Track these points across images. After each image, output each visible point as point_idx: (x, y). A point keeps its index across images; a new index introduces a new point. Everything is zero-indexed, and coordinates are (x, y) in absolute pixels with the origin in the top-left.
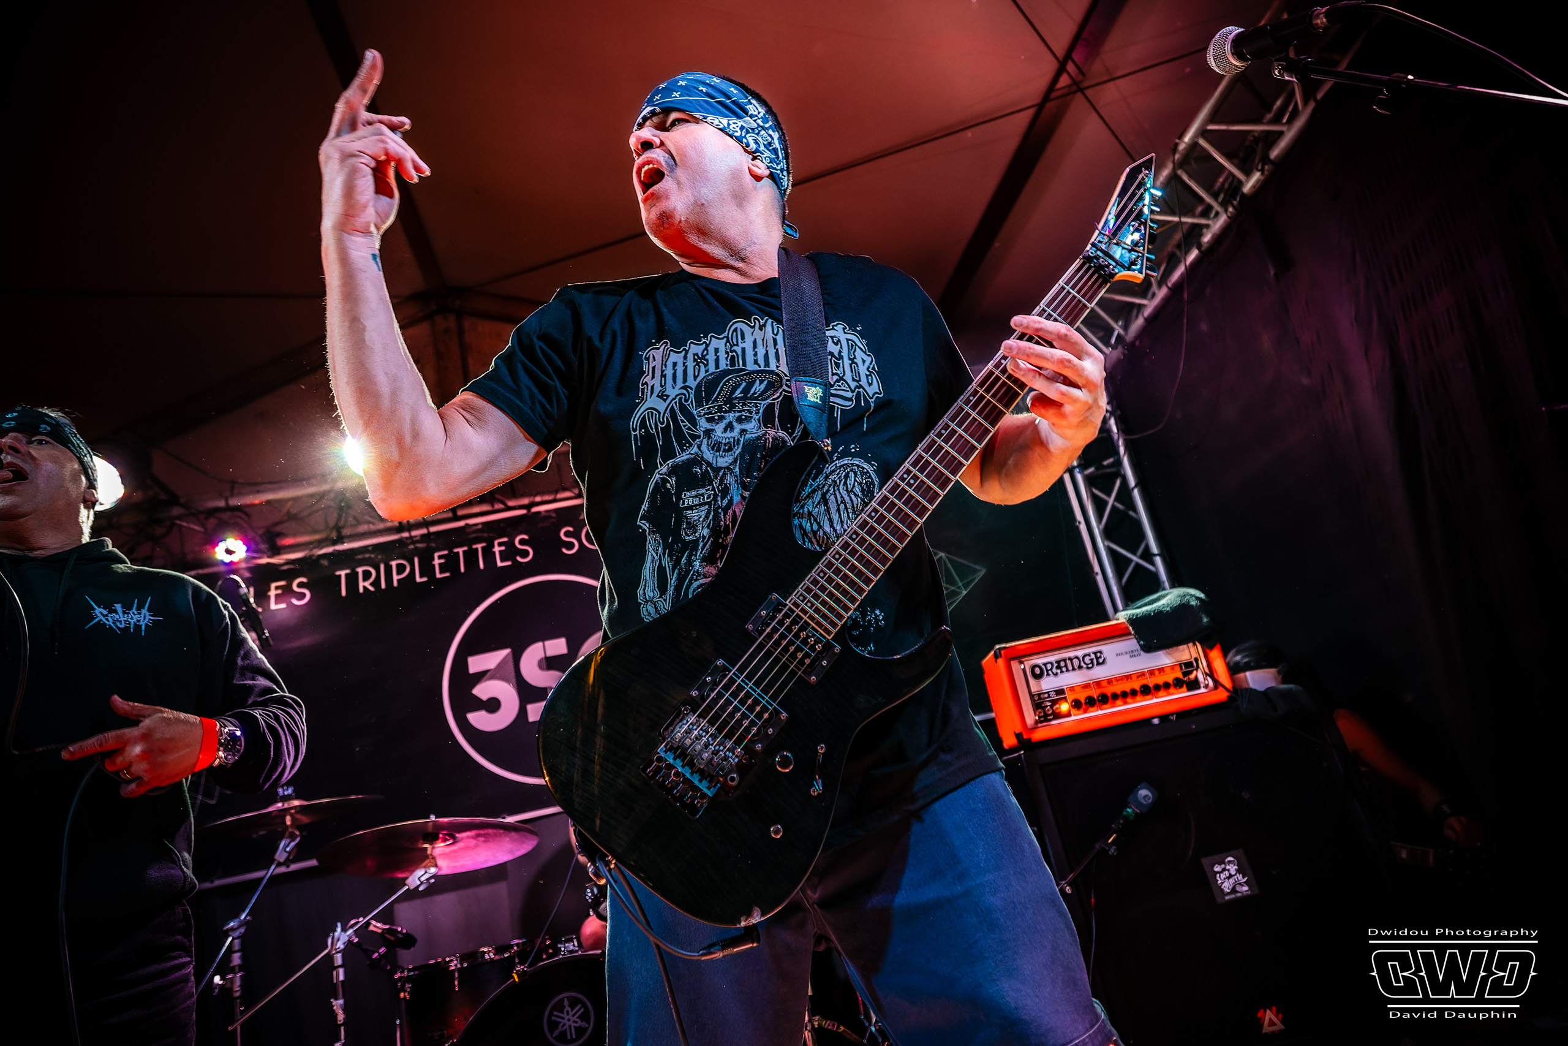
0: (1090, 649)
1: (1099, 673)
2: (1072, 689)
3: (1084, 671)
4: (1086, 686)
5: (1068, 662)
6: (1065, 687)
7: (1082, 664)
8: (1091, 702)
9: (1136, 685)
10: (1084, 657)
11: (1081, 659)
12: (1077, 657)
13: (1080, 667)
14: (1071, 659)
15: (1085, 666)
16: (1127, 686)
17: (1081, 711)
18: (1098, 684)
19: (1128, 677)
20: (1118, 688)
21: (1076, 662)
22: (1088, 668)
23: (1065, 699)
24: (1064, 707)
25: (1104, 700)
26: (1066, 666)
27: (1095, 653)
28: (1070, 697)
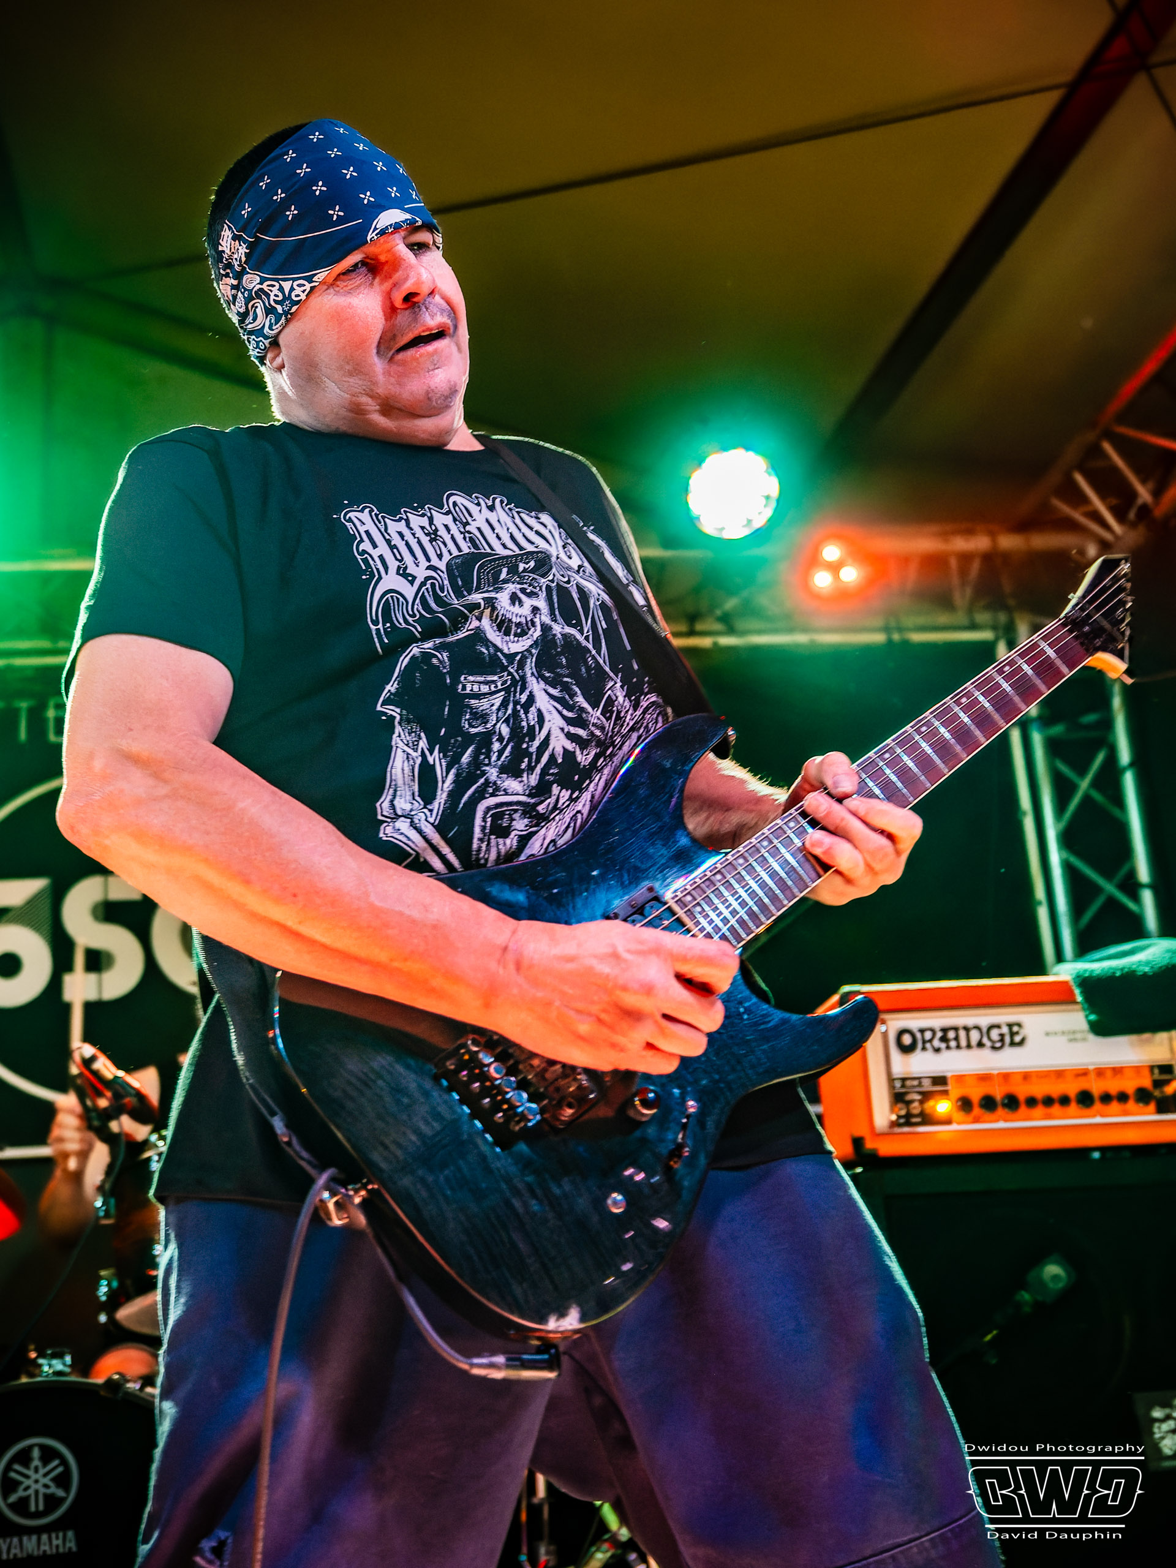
0: (1003, 1016)
1: (1009, 1060)
2: (960, 1078)
3: (986, 1052)
4: (984, 1078)
5: (962, 1034)
6: (949, 1075)
7: (985, 1040)
8: (989, 1103)
9: (1072, 1089)
10: (991, 1027)
11: (985, 1030)
12: (977, 1028)
13: (980, 1045)
14: (967, 1029)
15: (988, 1044)
16: (1055, 1089)
17: (970, 1118)
18: (1006, 1077)
19: (1059, 1074)
20: (1039, 1090)
21: (975, 1036)
22: (993, 1048)
23: (945, 1093)
24: (943, 1107)
25: (1012, 1103)
26: (957, 1039)
27: (1010, 1026)
28: (956, 1092)
